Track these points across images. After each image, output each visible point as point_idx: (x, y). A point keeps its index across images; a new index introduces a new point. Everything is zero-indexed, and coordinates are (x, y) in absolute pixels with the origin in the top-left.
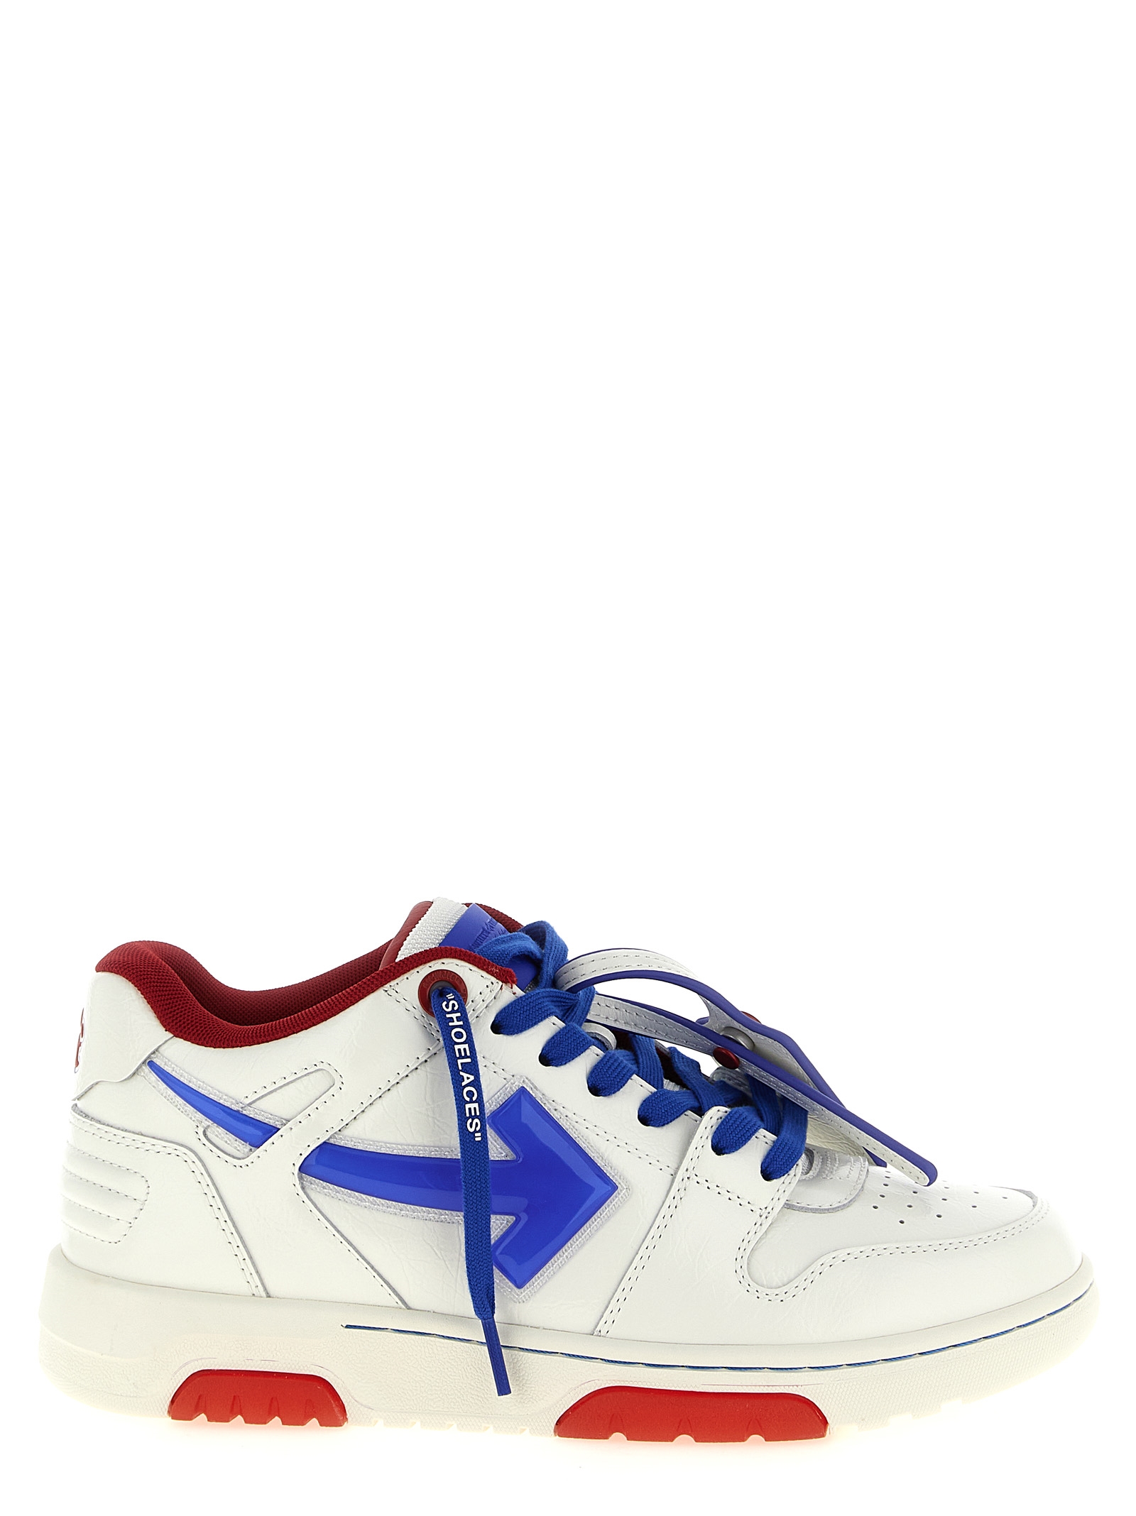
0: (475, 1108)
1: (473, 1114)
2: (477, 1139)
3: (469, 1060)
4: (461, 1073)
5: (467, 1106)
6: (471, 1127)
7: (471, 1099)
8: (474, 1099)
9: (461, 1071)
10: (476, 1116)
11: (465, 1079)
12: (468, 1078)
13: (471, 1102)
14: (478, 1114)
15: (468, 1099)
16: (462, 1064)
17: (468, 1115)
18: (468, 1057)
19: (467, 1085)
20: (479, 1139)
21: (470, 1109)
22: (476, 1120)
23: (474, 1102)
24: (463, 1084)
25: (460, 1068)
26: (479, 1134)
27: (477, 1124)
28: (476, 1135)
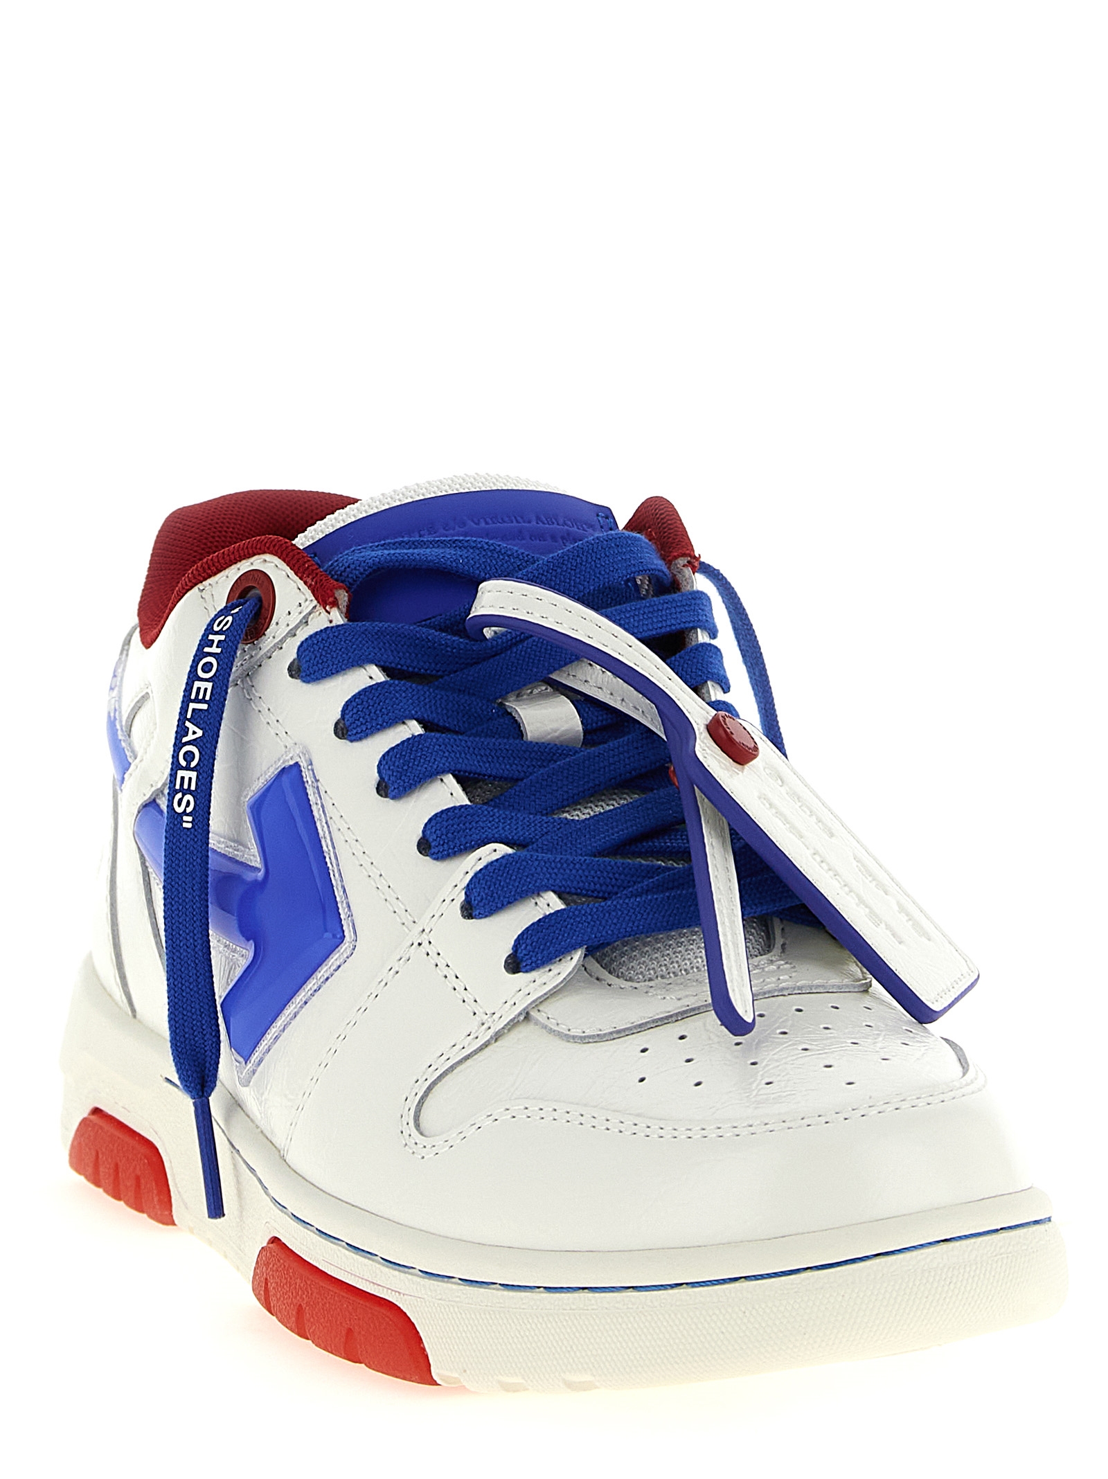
0: (190, 779)
1: (186, 786)
2: (185, 825)
3: (205, 706)
4: (188, 724)
5: (180, 773)
6: (179, 805)
7: (189, 763)
8: (193, 764)
9: (189, 720)
10: (189, 791)
11: (190, 732)
12: (194, 733)
13: (188, 768)
14: (193, 787)
15: (183, 763)
16: (194, 710)
17: (178, 787)
18: (206, 702)
19: (189, 743)
20: (189, 825)
21: (183, 778)
22: (188, 797)
23: (192, 770)
24: (185, 740)
25: (189, 716)
26: (190, 819)
27: (188, 803)
28: (185, 818)
